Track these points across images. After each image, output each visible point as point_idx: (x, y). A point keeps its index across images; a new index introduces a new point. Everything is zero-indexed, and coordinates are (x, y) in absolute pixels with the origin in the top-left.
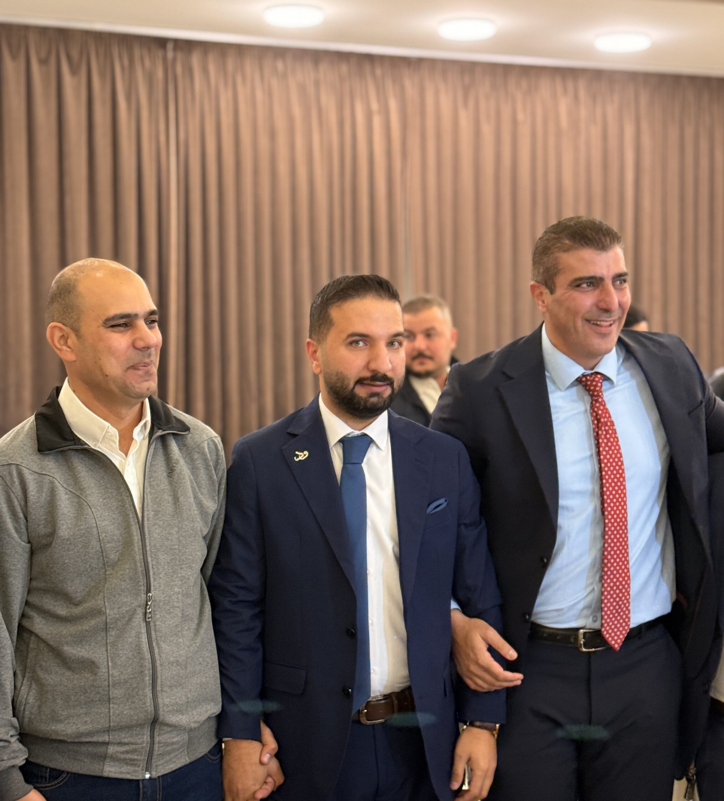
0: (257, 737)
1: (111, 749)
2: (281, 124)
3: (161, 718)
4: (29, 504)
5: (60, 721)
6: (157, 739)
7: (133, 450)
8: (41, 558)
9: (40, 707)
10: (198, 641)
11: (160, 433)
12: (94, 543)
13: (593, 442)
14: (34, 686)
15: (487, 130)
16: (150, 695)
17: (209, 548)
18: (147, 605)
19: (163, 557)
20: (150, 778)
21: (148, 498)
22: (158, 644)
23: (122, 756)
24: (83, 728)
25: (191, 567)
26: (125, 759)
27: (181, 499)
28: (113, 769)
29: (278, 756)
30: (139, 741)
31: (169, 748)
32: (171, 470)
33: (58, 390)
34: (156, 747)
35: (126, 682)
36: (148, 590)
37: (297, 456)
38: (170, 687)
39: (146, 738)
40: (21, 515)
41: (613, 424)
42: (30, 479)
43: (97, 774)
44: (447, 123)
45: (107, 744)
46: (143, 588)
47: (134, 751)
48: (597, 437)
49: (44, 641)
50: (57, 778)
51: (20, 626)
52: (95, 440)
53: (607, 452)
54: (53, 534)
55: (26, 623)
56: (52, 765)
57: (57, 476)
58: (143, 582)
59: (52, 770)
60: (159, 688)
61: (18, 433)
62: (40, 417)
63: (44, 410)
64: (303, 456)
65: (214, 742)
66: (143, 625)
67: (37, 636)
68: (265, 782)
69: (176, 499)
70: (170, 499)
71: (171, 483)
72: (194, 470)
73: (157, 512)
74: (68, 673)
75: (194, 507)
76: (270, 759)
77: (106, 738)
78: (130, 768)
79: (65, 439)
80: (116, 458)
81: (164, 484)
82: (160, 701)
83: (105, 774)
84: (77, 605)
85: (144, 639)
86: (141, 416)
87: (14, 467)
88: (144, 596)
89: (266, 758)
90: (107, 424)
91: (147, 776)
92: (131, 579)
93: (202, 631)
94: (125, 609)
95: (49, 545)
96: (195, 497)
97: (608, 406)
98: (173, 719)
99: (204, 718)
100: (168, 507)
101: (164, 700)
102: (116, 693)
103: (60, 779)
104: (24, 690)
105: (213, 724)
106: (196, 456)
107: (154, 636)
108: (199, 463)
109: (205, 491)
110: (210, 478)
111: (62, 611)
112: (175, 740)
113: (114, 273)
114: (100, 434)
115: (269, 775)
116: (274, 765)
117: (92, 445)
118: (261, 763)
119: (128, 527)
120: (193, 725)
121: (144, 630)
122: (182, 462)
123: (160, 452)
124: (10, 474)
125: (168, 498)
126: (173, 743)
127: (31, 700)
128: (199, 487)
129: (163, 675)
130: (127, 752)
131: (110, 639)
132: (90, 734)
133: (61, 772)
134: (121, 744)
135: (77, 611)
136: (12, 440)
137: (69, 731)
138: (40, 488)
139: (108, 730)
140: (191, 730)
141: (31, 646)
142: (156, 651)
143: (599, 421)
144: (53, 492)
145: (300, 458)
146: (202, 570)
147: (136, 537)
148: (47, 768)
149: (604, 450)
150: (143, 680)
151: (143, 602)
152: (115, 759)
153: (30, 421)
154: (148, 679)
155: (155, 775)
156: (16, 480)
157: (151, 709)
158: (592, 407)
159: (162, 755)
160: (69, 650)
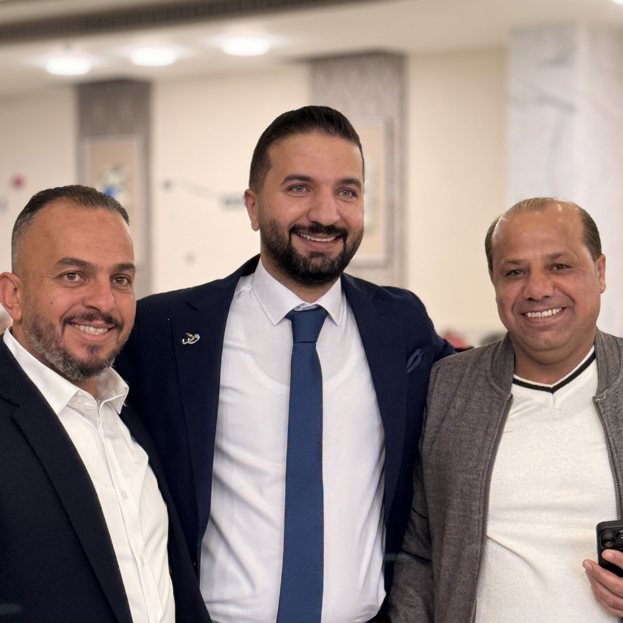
37: (186, 338)
145: (189, 341)
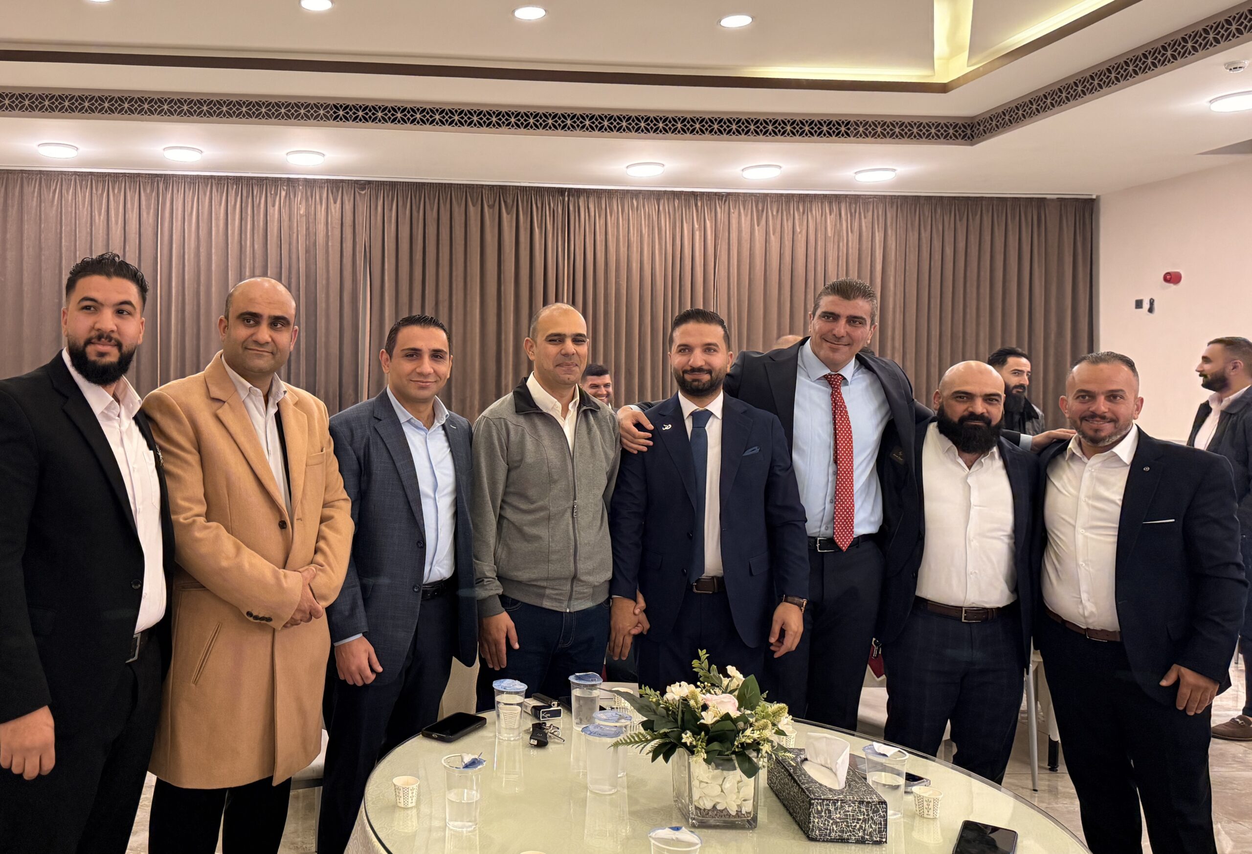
0: (635, 600)
1: (548, 591)
2: (634, 239)
3: (578, 576)
4: (510, 441)
5: (519, 570)
6: (575, 589)
7: (569, 416)
8: (513, 474)
9: (508, 561)
10: (601, 534)
11: (585, 408)
12: (545, 468)
13: (832, 417)
14: (505, 549)
15: (774, 240)
16: (572, 561)
17: (609, 480)
18: (574, 507)
19: (584, 481)
20: (570, 612)
21: (577, 445)
22: (579, 532)
23: (554, 597)
24: (533, 576)
25: (599, 489)
26: (555, 599)
27: (595, 447)
28: (548, 604)
29: (646, 611)
30: (565, 589)
31: (581, 596)
32: (589, 430)
33: (526, 379)
34: (574, 593)
35: (559, 551)
36: (575, 499)
38: (585, 558)
39: (568, 587)
40: (505, 448)
41: (845, 407)
42: (511, 427)
43: (539, 605)
44: (746, 235)
45: (544, 588)
46: (572, 497)
47: (561, 594)
48: (834, 414)
49: (513, 523)
50: (515, 605)
51: (500, 515)
52: (547, 408)
53: (841, 424)
54: (521, 460)
55: (503, 513)
56: (512, 597)
57: (526, 427)
58: (572, 493)
59: (513, 599)
60: (578, 558)
61: (503, 401)
62: (516, 394)
63: (518, 390)
64: (668, 427)
65: (607, 596)
66: (570, 519)
67: (508, 520)
68: (637, 626)
69: (592, 448)
70: (589, 447)
71: (589, 438)
72: (602, 432)
73: (581, 454)
74: (525, 543)
75: (602, 453)
76: (641, 612)
77: (544, 584)
78: (558, 604)
79: (532, 407)
80: (560, 421)
81: (585, 438)
82: (578, 565)
83: (544, 606)
84: (532, 503)
85: (571, 526)
86: (573, 397)
87: (502, 420)
88: (572, 502)
89: (637, 611)
90: (556, 400)
91: (568, 611)
92: (565, 491)
93: (603, 528)
94: (560, 508)
95: (519, 467)
96: (603, 448)
97: (843, 396)
98: (584, 578)
99: (602, 580)
100: (588, 452)
101: (580, 566)
102: (554, 557)
103: (517, 606)
104: (499, 551)
105: (607, 586)
106: (603, 424)
107: (576, 527)
108: (605, 428)
109: (608, 445)
110: (611, 437)
111: (524, 506)
112: (585, 591)
113: (566, 312)
114: (551, 406)
115: (639, 622)
116: (643, 617)
117: (545, 411)
118: (634, 614)
119: (565, 460)
120: (596, 584)
121: (571, 522)
122: (595, 427)
123: (583, 419)
124: (501, 424)
125: (587, 446)
126: (584, 593)
127: (503, 557)
128: (605, 442)
129: (582, 551)
130: (557, 594)
131: (551, 525)
132: (536, 580)
133: (518, 601)
134: (552, 589)
135: (532, 507)
136: (501, 404)
137: (525, 577)
138: (516, 433)
139: (547, 579)
140: (595, 586)
141: (504, 525)
142: (577, 535)
143: (836, 404)
144: (523, 436)
145: (666, 428)
146: (603, 496)
147: (570, 467)
148: (509, 598)
149: (839, 422)
150: (569, 552)
151: (571, 505)
152: (550, 598)
153: (510, 395)
154: (572, 551)
155: (572, 610)
156: (503, 427)
157: (573, 569)
158: (832, 395)
159: (577, 599)
160: (527, 529)
